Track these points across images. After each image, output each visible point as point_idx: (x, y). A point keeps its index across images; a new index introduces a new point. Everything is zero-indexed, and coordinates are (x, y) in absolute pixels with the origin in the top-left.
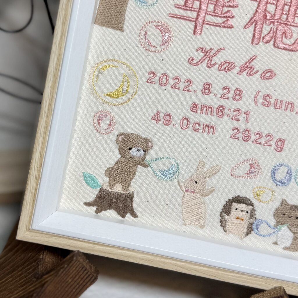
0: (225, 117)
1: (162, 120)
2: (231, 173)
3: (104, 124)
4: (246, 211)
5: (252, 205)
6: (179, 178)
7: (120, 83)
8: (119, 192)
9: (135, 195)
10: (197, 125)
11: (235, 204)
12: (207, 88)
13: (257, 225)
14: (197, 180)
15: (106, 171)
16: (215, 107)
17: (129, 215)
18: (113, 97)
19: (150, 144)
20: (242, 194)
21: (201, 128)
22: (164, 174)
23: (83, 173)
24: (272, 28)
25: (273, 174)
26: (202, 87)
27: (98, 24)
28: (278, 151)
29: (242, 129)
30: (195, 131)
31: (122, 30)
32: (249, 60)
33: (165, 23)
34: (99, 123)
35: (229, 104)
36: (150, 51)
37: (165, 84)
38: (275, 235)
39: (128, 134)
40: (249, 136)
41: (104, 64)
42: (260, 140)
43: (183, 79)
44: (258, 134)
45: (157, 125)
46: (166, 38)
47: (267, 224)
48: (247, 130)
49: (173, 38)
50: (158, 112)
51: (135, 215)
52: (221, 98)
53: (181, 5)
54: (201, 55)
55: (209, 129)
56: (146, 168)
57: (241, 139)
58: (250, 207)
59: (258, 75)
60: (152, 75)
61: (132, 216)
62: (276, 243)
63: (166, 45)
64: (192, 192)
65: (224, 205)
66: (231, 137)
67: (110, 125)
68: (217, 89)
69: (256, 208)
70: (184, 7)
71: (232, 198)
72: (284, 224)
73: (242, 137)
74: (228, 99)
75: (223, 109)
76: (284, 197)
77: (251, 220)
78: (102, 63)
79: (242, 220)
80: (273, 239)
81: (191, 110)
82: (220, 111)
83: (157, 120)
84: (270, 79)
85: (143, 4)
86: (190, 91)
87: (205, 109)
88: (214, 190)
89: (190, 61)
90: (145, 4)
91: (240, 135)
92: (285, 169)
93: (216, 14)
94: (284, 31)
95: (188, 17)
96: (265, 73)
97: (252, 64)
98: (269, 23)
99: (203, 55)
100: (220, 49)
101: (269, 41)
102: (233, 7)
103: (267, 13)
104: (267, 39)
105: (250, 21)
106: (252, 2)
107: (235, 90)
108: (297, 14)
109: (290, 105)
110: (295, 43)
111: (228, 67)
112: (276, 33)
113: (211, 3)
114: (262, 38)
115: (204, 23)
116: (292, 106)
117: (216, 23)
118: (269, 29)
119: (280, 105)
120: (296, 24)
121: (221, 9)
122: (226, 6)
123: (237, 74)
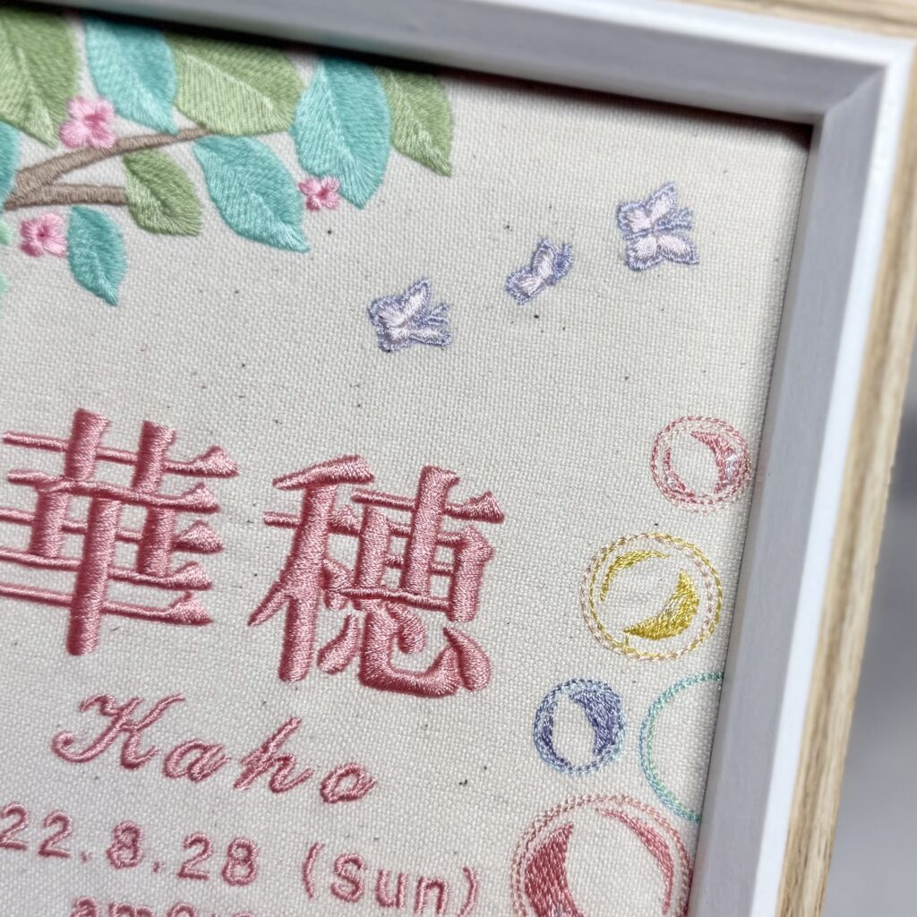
16: (159, 911)
24: (353, 621)
26: (108, 842)
32: (274, 738)
35: (212, 898)
52: (181, 875)
53: (15, 552)
54: (96, 723)
59: (312, 786)
68: (163, 844)
70: (28, 558)
74: (205, 879)
75: (191, 915)
84: (355, 798)
86: (64, 855)
87: (125, 916)
89: (60, 746)
93: (144, 577)
94: (392, 625)
95: (43, 591)
96: (334, 779)
97: (288, 748)
98: (337, 601)
99: (107, 721)
100: (167, 703)
101: (344, 666)
102: (205, 552)
103: (330, 566)
104: (334, 658)
105: (268, 599)
106: (275, 530)
107: (231, 847)
108: (439, 563)
109: (436, 890)
110: (437, 664)
111: (198, 765)
112: (367, 634)
113: (128, 540)
114: (315, 656)
115: (104, 611)
116: (441, 892)
117: (146, 609)
118: (341, 624)
119: (399, 891)
120: (435, 598)
121: (163, 560)
122: (180, 546)
123: (235, 786)
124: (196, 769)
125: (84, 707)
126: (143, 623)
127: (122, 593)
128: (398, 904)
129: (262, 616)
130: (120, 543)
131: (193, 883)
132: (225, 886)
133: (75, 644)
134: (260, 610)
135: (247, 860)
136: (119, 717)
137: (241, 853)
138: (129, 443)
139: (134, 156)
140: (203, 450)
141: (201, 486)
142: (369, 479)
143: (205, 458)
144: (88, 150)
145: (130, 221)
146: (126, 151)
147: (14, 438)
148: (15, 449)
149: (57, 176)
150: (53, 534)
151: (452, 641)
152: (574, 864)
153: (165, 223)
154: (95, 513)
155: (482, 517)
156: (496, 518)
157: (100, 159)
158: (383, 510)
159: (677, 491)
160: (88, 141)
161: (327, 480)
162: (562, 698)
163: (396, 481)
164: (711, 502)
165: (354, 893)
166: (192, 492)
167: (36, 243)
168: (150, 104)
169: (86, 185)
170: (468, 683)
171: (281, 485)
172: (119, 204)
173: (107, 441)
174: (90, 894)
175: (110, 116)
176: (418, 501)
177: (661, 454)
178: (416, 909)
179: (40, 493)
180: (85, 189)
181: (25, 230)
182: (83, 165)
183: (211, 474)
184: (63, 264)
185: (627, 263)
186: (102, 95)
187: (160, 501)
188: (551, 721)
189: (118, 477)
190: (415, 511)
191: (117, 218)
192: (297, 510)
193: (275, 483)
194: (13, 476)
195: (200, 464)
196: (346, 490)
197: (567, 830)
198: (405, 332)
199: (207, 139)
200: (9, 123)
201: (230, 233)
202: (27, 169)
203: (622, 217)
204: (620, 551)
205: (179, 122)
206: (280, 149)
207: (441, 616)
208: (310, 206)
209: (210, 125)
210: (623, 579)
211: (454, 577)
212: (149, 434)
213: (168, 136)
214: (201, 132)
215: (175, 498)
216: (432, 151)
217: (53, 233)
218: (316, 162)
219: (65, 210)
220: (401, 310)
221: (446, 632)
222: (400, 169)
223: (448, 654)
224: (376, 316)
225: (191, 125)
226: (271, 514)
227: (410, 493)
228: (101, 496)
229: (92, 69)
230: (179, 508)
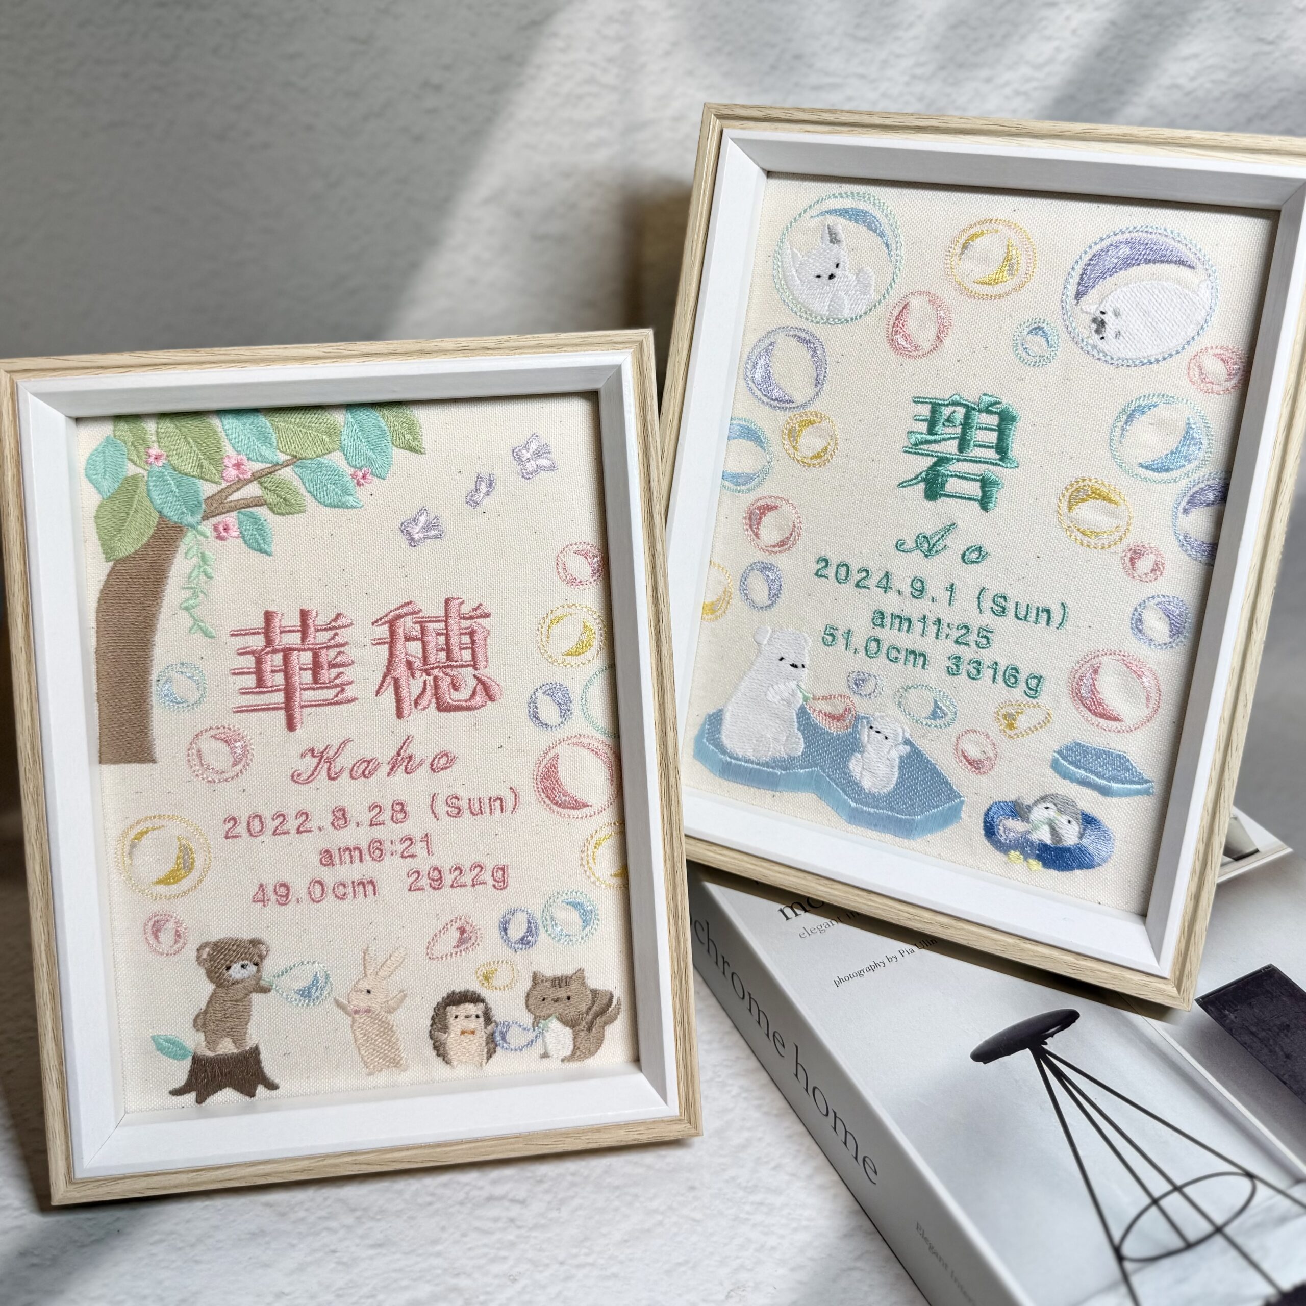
0: (387, 859)
1: (273, 898)
2: (428, 954)
3: (166, 937)
4: (474, 1017)
5: (483, 1001)
6: (333, 994)
7: (176, 852)
8: (230, 1052)
9: (262, 1049)
10: (341, 887)
11: (452, 1010)
12: (341, 816)
13: (501, 1032)
14: (369, 988)
15: (195, 1021)
16: (364, 846)
17: (261, 1090)
18: (169, 883)
19: (263, 947)
20: (459, 987)
21: (350, 889)
22: (305, 993)
23: (153, 1038)
24: (427, 682)
25: (503, 933)
26: (331, 818)
27: (106, 763)
28: (501, 889)
29: (425, 869)
30: (341, 899)
31: (154, 761)
32: (402, 748)
33: (231, 727)
34: (156, 937)
35: (389, 832)
36: (217, 781)
37: (261, 831)
38: (540, 1040)
39: (218, 942)
40: (441, 878)
41: (138, 829)
42: (463, 880)
43: (291, 813)
44: (456, 869)
45: (267, 909)
46: (239, 751)
47: (520, 1026)
48: (436, 869)
49: (253, 747)
50: (261, 885)
51: (272, 1086)
52: (371, 825)
53: (250, 688)
54: (312, 762)
55: (364, 888)
56: (268, 995)
57: (427, 888)
58: (481, 1006)
59: (426, 766)
60: (232, 823)
61: (269, 1089)
62: (545, 1055)
63: (243, 763)
64: (366, 1011)
65: (433, 1016)
66: (410, 890)
67: (179, 936)
68: (358, 811)
69: (491, 1004)
70: (257, 690)
71: (443, 998)
72: (549, 1017)
73: (430, 884)
74: (384, 824)
75: (381, 844)
76: (535, 968)
77: (489, 1028)
78: (131, 827)
79: (473, 1032)
80: (538, 1049)
81: (322, 863)
82: (377, 849)
83: (263, 901)
84: (448, 767)
85: (181, 705)
86: (310, 831)
87: (347, 853)
88: (405, 996)
89: (295, 778)
90: (184, 704)
91: (424, 881)
92: (521, 918)
93: (318, 686)
94: (449, 679)
95: (269, 704)
96: (437, 759)
97: (410, 751)
98: (418, 674)
99: (316, 760)
100: (344, 743)
101: (428, 705)
102: (347, 666)
103: (410, 658)
104: (424, 702)
105: (383, 681)
106: (378, 647)
107: (393, 805)
108: (463, 644)
109: (499, 802)
110: (474, 694)
111: (368, 769)
112: (436, 687)
113: (306, 669)
114: (413, 703)
115: (302, 707)
116: (501, 802)
117: (323, 701)
118: (422, 685)
119: (481, 807)
120: (466, 662)
121: (327, 675)
122: (332, 666)
123: (388, 776)
124: (367, 772)
125: (303, 756)
126: (323, 708)
127: (309, 695)
128: (481, 813)
129: (382, 690)
130: (302, 672)
131: (378, 827)
132: (394, 825)
133: (291, 726)
134: (380, 688)
135: (403, 810)
136: (322, 756)
137: (398, 808)
138: (296, 622)
139: (263, 479)
140: (333, 616)
141: (336, 634)
142: (421, 611)
143: (335, 620)
144: (238, 481)
145: (269, 512)
146: (257, 477)
147: (236, 633)
148: (237, 638)
149: (227, 497)
150: (268, 676)
151: (479, 680)
152: (563, 774)
153: (288, 509)
154: (286, 659)
155: (481, 616)
156: (487, 616)
157: (246, 484)
158: (429, 625)
159: (572, 581)
160: (238, 477)
161: (399, 617)
162: (539, 694)
163: (432, 608)
164: (591, 583)
165: (458, 813)
166: (333, 638)
167: (223, 534)
168: (266, 452)
169: (241, 499)
170: (491, 698)
171: (376, 624)
172: (262, 505)
173: (284, 623)
174: (327, 846)
175: (245, 461)
176: (447, 616)
177: (561, 566)
178: (491, 813)
179: (256, 657)
180: (242, 501)
181: (216, 528)
182: (238, 489)
183: (340, 627)
184: (241, 540)
185: (523, 477)
186: (239, 453)
187: (318, 647)
188: (536, 707)
189: (294, 639)
190: (446, 622)
191: (262, 512)
192: (387, 634)
193: (373, 624)
194: (240, 651)
195: (333, 624)
196: (408, 619)
197: (556, 757)
198: (421, 535)
199: (298, 463)
200: (193, 476)
201: (321, 507)
202: (208, 498)
203: (516, 454)
204: (551, 617)
205: (282, 457)
206: (337, 459)
207: (471, 669)
208: (359, 484)
209: (299, 455)
210: (556, 630)
211: (473, 650)
212: (304, 615)
213: (277, 466)
214: (295, 460)
215: (325, 643)
216: (413, 444)
217: (231, 526)
218: (357, 462)
219: (234, 514)
220: (416, 525)
221: (475, 676)
222: (399, 455)
223: (478, 686)
224: (405, 530)
225: (289, 457)
226: (375, 640)
227: (442, 613)
228: (287, 653)
229: (230, 440)
230: (328, 648)
